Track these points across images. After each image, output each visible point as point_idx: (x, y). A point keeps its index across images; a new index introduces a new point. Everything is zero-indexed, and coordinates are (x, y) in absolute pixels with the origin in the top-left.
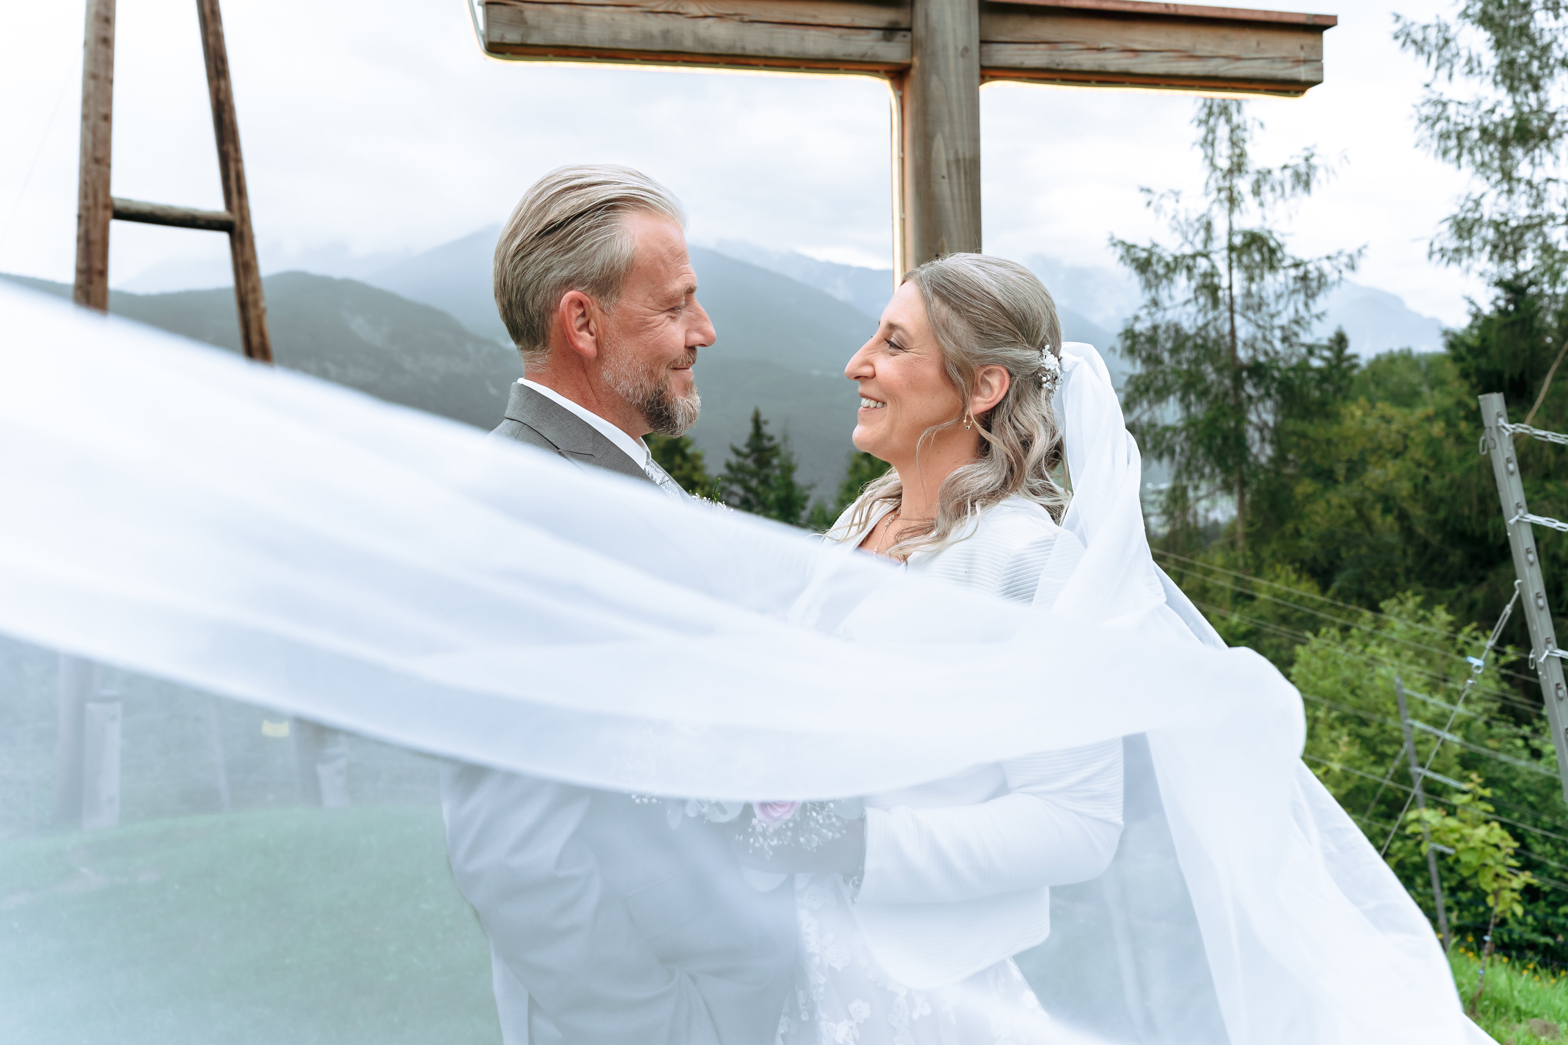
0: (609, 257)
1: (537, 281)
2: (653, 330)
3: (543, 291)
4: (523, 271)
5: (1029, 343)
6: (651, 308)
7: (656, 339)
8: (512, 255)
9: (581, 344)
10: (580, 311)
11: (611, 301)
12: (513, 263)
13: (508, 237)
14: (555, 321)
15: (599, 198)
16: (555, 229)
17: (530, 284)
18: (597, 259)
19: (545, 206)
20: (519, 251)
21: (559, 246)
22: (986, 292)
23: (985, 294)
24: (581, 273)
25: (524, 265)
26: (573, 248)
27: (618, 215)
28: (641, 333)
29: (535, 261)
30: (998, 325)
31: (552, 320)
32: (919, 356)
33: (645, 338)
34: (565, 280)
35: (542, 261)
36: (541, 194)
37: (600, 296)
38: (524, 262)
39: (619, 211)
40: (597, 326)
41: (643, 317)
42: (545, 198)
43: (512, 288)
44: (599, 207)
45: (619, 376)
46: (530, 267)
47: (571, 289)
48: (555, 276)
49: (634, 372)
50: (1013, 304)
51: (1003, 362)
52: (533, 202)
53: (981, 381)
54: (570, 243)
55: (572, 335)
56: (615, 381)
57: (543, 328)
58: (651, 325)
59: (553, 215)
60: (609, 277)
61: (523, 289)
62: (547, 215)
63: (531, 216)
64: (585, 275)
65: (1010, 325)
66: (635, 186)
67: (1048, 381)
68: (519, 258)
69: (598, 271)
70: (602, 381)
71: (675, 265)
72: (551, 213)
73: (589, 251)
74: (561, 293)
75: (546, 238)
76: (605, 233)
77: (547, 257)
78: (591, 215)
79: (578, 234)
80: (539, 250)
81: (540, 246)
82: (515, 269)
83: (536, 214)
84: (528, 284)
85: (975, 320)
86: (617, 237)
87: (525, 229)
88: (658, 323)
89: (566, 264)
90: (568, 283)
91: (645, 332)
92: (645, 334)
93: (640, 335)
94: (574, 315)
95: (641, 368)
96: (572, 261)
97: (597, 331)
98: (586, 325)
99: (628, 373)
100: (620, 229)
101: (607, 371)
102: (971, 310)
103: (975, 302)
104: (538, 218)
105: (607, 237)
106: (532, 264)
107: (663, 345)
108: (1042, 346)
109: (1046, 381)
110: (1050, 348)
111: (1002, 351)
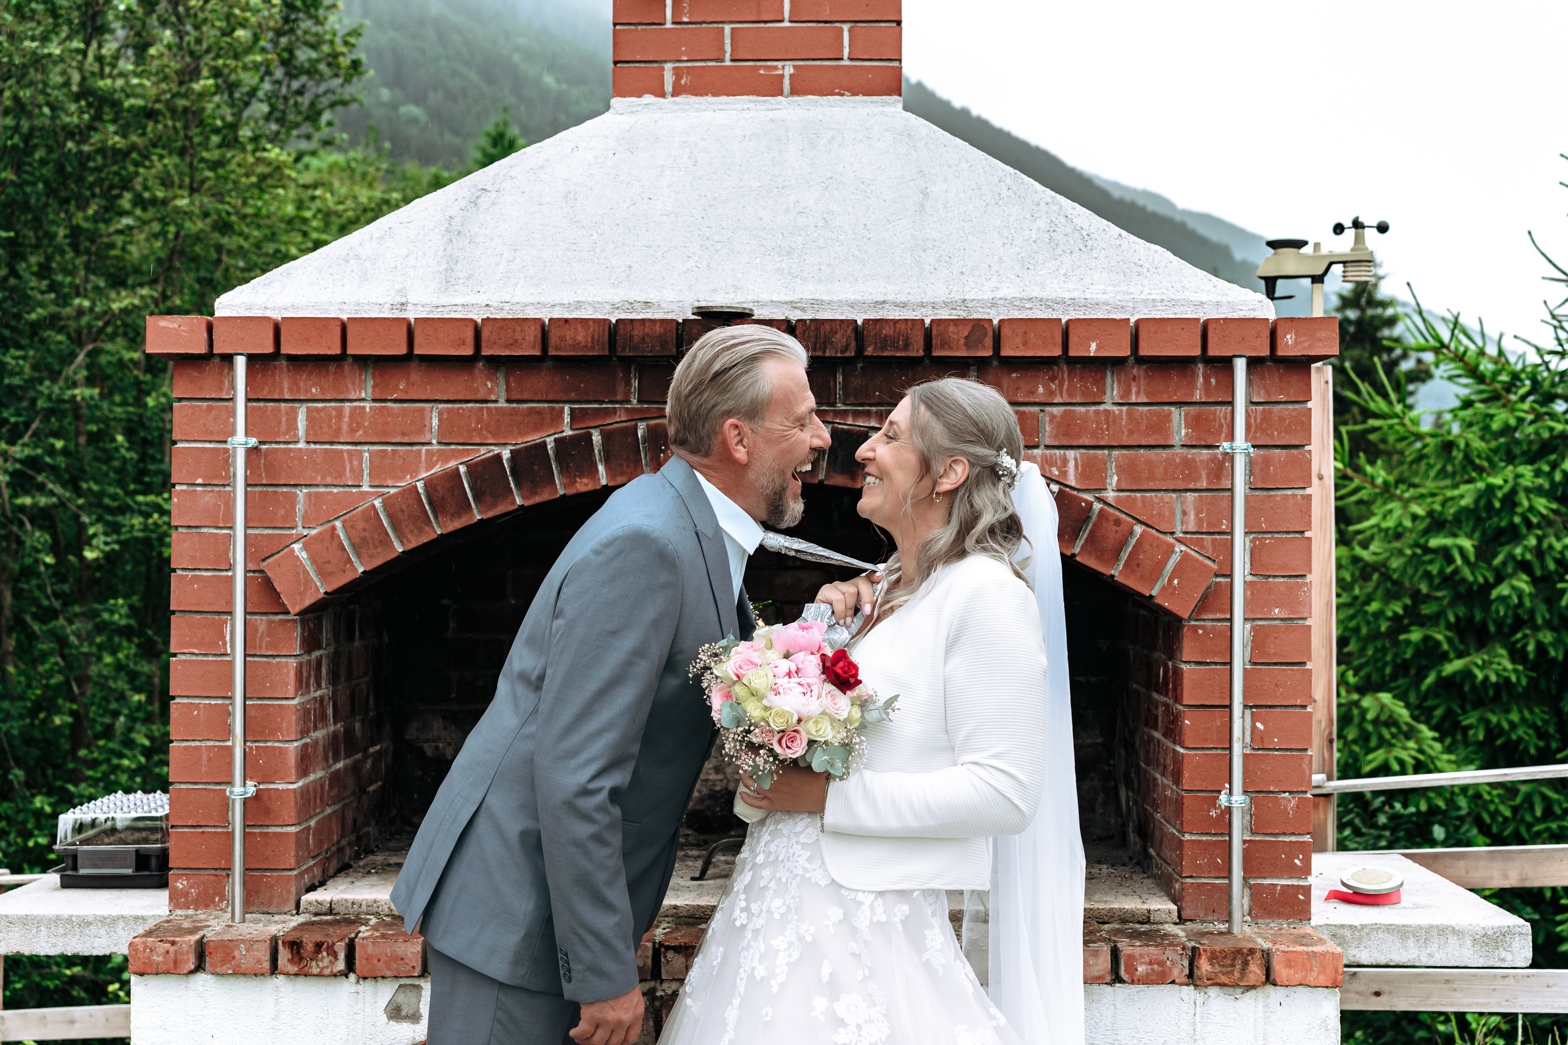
0: (755, 393)
1: (706, 413)
2: (789, 441)
3: (711, 419)
5: (988, 445)
6: (787, 425)
9: (737, 456)
10: (737, 432)
11: (758, 424)
12: (688, 401)
14: (720, 441)
16: (719, 376)
17: (702, 416)
18: (747, 396)
21: (722, 387)
23: (958, 406)
24: (737, 406)
26: (730, 389)
27: (758, 365)
28: (780, 443)
30: (966, 428)
31: (718, 440)
35: (710, 400)
37: (751, 421)
38: (697, 401)
39: (760, 360)
40: (749, 442)
41: (782, 432)
44: (746, 360)
45: (759, 475)
47: (731, 417)
48: (719, 410)
49: (771, 471)
51: (965, 453)
53: (949, 468)
54: (729, 385)
55: (732, 450)
56: (756, 479)
58: (787, 437)
59: (716, 368)
60: (756, 407)
61: (696, 420)
64: (740, 407)
69: (748, 404)
70: (746, 479)
72: (714, 366)
73: (741, 391)
74: (724, 421)
77: (713, 397)
78: (741, 366)
79: (733, 379)
80: (707, 392)
81: (707, 389)
82: (689, 405)
84: (700, 416)
85: (948, 422)
86: (761, 379)
88: (792, 435)
89: (726, 401)
90: (728, 414)
92: (784, 443)
93: (779, 445)
94: (733, 436)
96: (730, 399)
97: (749, 445)
98: (741, 441)
99: (766, 472)
100: (762, 374)
101: (752, 473)
102: (946, 415)
103: (950, 411)
105: (753, 380)
107: (794, 451)
108: (1000, 449)
109: (1003, 475)
110: (1007, 453)
111: (966, 447)
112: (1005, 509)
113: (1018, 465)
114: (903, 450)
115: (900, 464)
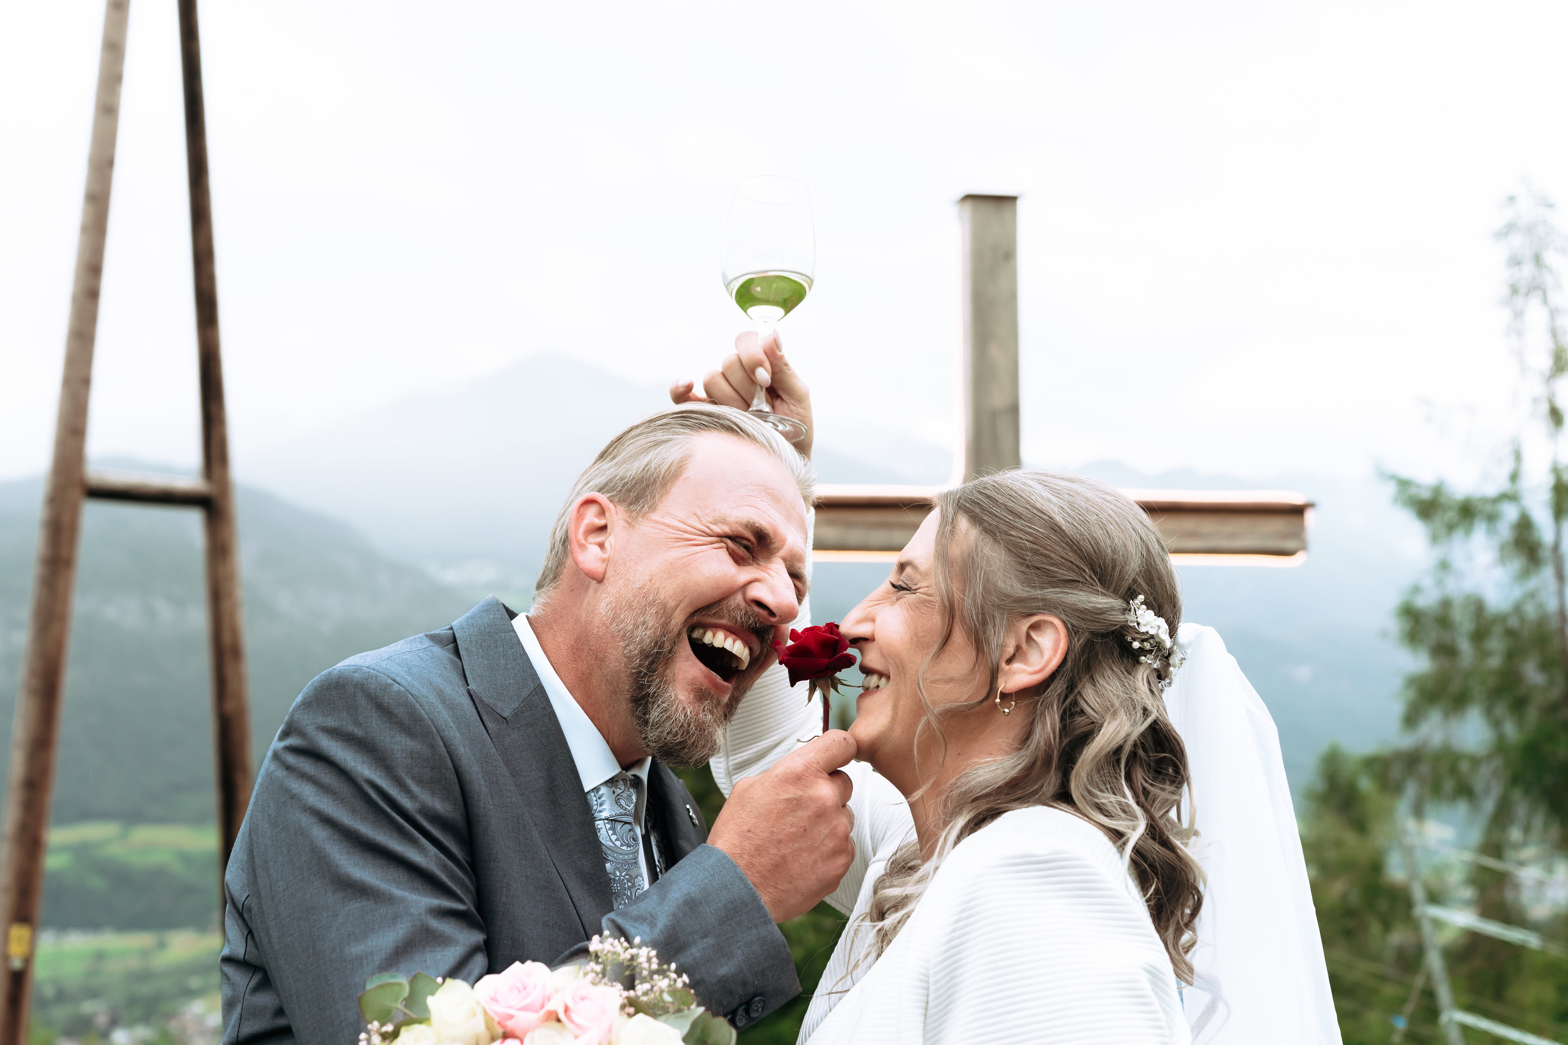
5: (1105, 587)
22: (1038, 509)
23: (1035, 512)
30: (1053, 555)
32: (929, 598)
50: (1080, 528)
51: (1059, 610)
53: (1027, 640)
55: (575, 543)
64: (618, 479)
65: (1072, 556)
67: (1146, 651)
69: (633, 474)
85: (1016, 545)
102: (1013, 533)
103: (1019, 523)
108: (1130, 595)
109: (1142, 651)
110: (1148, 605)
111: (1057, 593)
112: (1146, 711)
113: (1172, 632)
114: (926, 609)
115: (922, 637)
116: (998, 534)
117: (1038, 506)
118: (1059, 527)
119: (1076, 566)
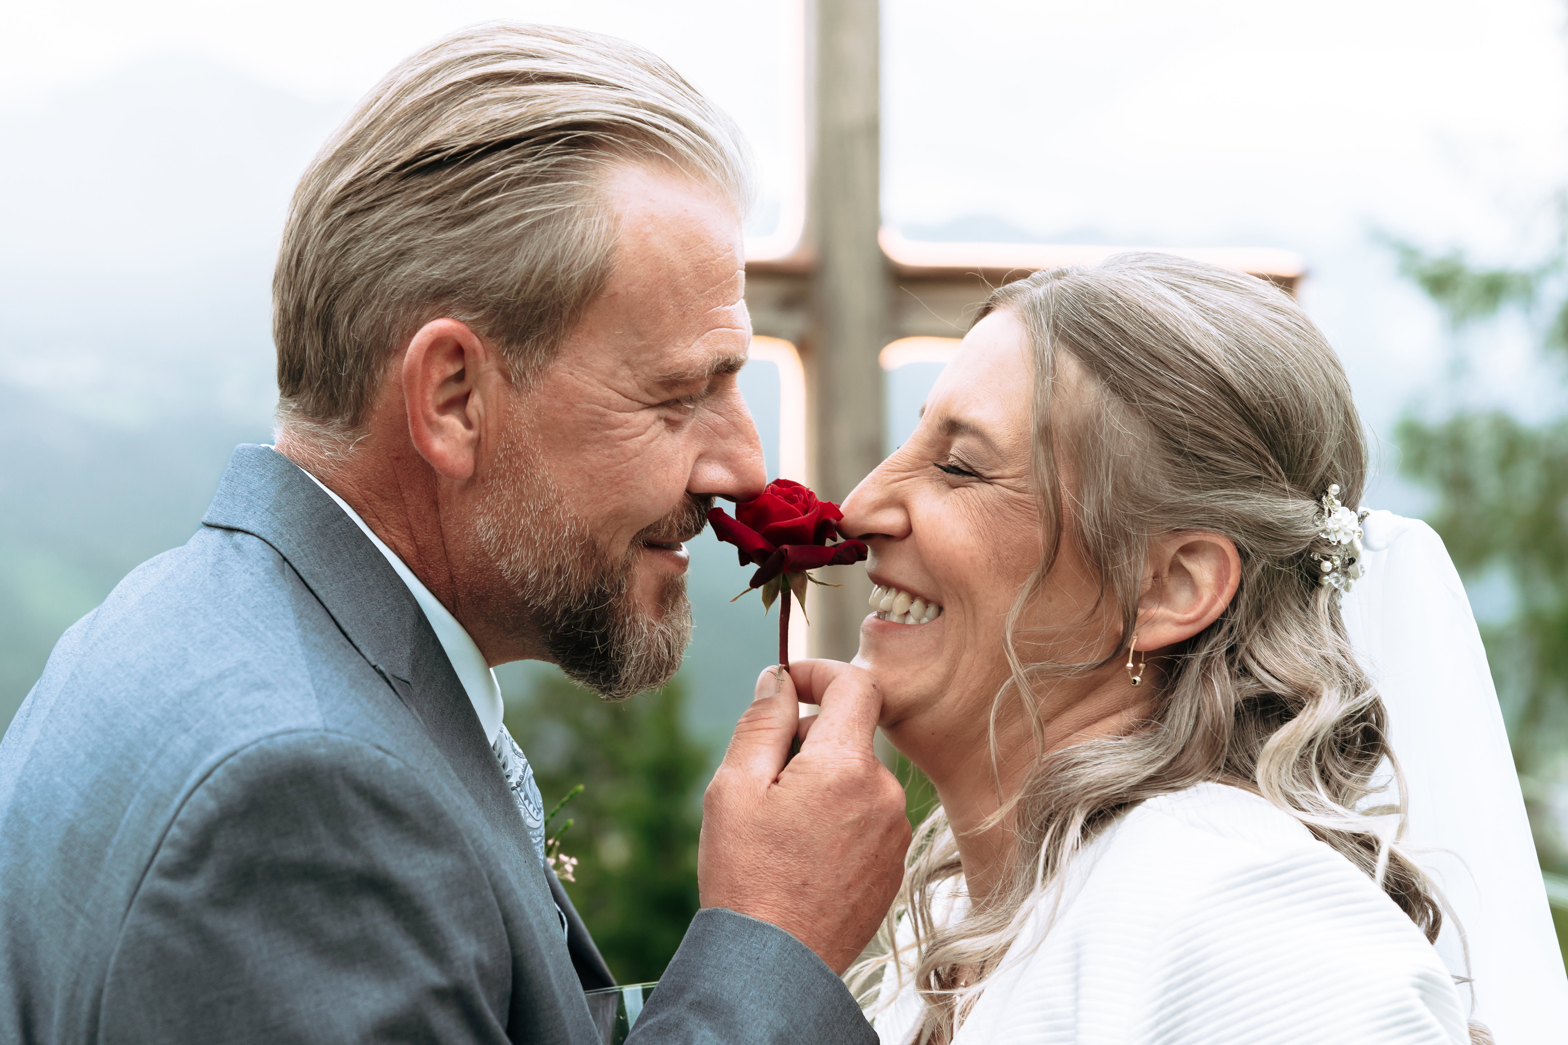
0: (549, 253)
1: (370, 275)
2: (618, 446)
3: (380, 302)
4: (345, 245)
5: (1293, 480)
6: (624, 392)
7: (618, 468)
8: (329, 201)
9: (438, 445)
10: (452, 369)
11: (532, 359)
12: (329, 221)
13: (333, 157)
14: (392, 377)
15: (558, 115)
16: (439, 165)
17: (354, 279)
18: (520, 255)
19: (431, 105)
20: (349, 195)
21: (440, 205)
22: (1193, 352)
23: (1190, 357)
24: (475, 279)
25: (353, 230)
26: (471, 218)
27: (591, 163)
28: (588, 446)
29: (377, 229)
30: (1221, 435)
31: (385, 371)
33: (594, 459)
34: (435, 287)
35: (394, 231)
36: (429, 75)
37: (509, 342)
38: (353, 225)
39: (598, 152)
40: (486, 410)
41: (601, 409)
42: (436, 88)
43: (313, 278)
44: (551, 135)
45: (513, 535)
46: (364, 238)
47: (444, 313)
48: (413, 275)
49: (550, 534)
50: (1259, 385)
52: (407, 90)
53: (1171, 567)
54: (465, 204)
55: (422, 421)
56: (502, 546)
57: (362, 387)
58: (616, 432)
59: (443, 133)
60: (537, 303)
61: (334, 287)
62: (432, 128)
63: (392, 123)
64: (483, 286)
66: (649, 101)
67: (1334, 570)
68: (344, 213)
69: (515, 284)
70: (470, 538)
71: (703, 303)
72: (440, 125)
73: (505, 233)
74: (419, 316)
75: (414, 182)
76: (552, 199)
77: (407, 225)
78: (528, 151)
79: (489, 188)
80: (393, 204)
81: (398, 195)
82: (329, 234)
83: (406, 120)
84: (350, 277)
85: (1165, 418)
86: (578, 212)
87: (373, 149)
88: (632, 430)
89: (447, 251)
90: (440, 297)
91: (597, 446)
92: (598, 450)
93: (584, 450)
94: (436, 376)
95: (570, 530)
96: (460, 248)
97: (483, 421)
98: (460, 403)
99: (537, 532)
100: (590, 196)
101: (488, 518)
102: (1158, 394)
103: (1167, 377)
104: (408, 130)
105: (554, 209)
106: (371, 232)
107: (631, 487)
108: (1323, 487)
110: (1341, 495)
111: (1228, 497)
114: (1014, 513)
115: (1007, 558)
116: (1135, 396)
117: (1194, 345)
118: (1227, 384)
119: (1257, 452)
